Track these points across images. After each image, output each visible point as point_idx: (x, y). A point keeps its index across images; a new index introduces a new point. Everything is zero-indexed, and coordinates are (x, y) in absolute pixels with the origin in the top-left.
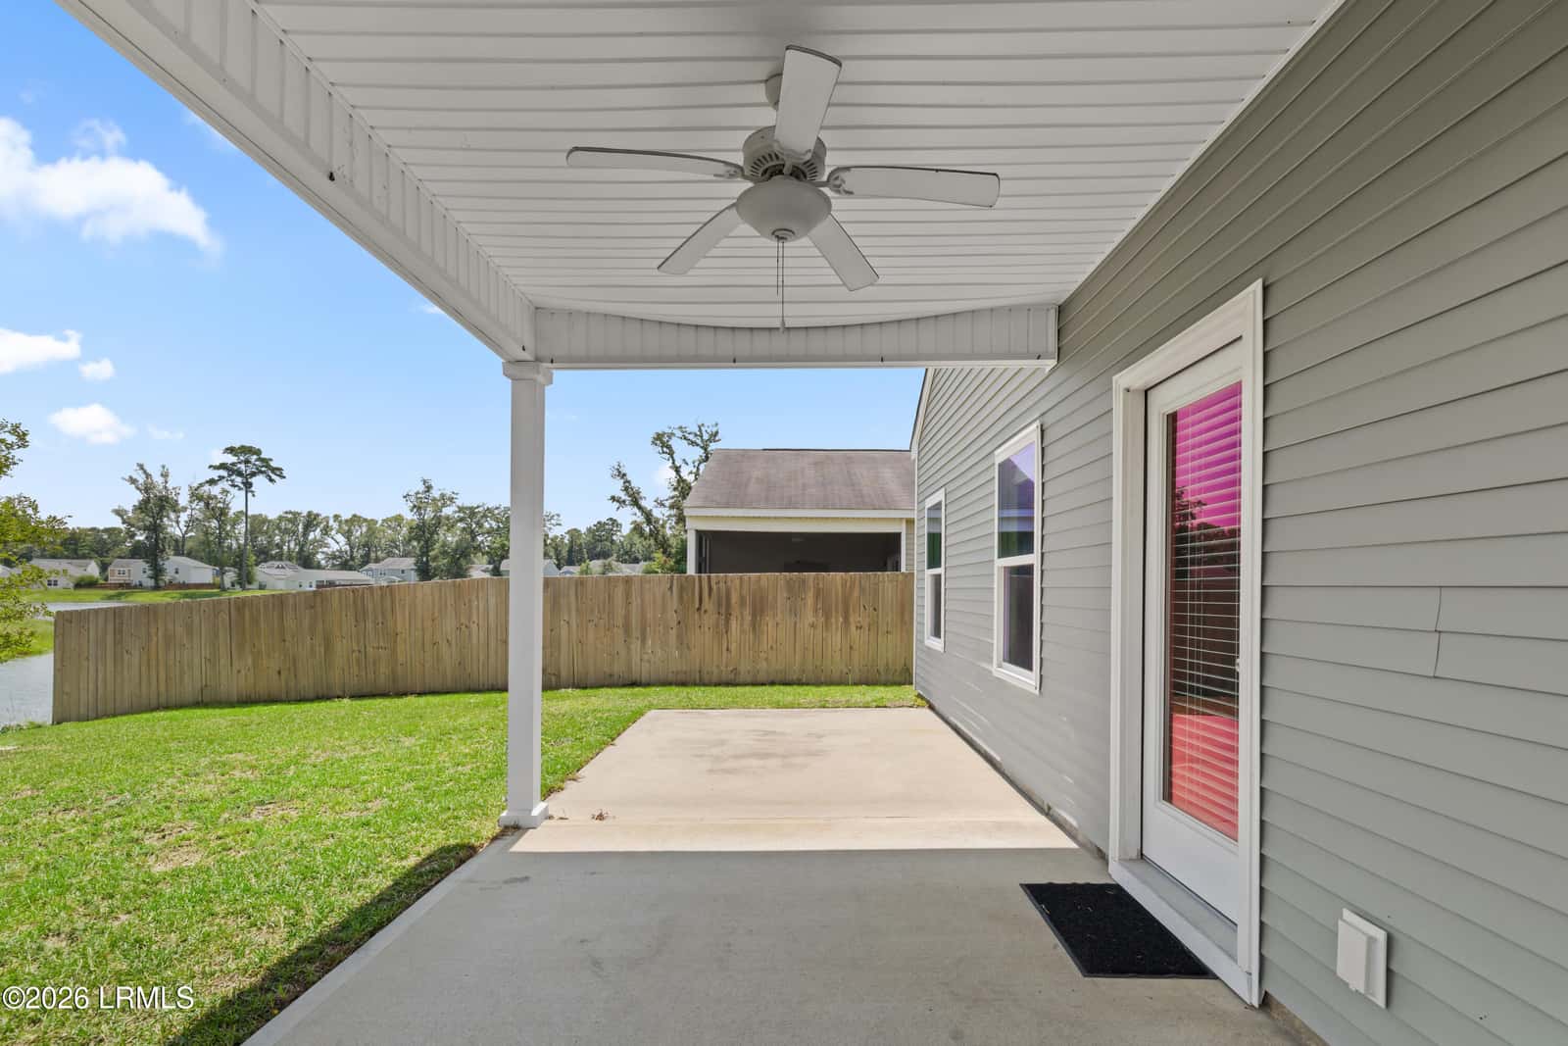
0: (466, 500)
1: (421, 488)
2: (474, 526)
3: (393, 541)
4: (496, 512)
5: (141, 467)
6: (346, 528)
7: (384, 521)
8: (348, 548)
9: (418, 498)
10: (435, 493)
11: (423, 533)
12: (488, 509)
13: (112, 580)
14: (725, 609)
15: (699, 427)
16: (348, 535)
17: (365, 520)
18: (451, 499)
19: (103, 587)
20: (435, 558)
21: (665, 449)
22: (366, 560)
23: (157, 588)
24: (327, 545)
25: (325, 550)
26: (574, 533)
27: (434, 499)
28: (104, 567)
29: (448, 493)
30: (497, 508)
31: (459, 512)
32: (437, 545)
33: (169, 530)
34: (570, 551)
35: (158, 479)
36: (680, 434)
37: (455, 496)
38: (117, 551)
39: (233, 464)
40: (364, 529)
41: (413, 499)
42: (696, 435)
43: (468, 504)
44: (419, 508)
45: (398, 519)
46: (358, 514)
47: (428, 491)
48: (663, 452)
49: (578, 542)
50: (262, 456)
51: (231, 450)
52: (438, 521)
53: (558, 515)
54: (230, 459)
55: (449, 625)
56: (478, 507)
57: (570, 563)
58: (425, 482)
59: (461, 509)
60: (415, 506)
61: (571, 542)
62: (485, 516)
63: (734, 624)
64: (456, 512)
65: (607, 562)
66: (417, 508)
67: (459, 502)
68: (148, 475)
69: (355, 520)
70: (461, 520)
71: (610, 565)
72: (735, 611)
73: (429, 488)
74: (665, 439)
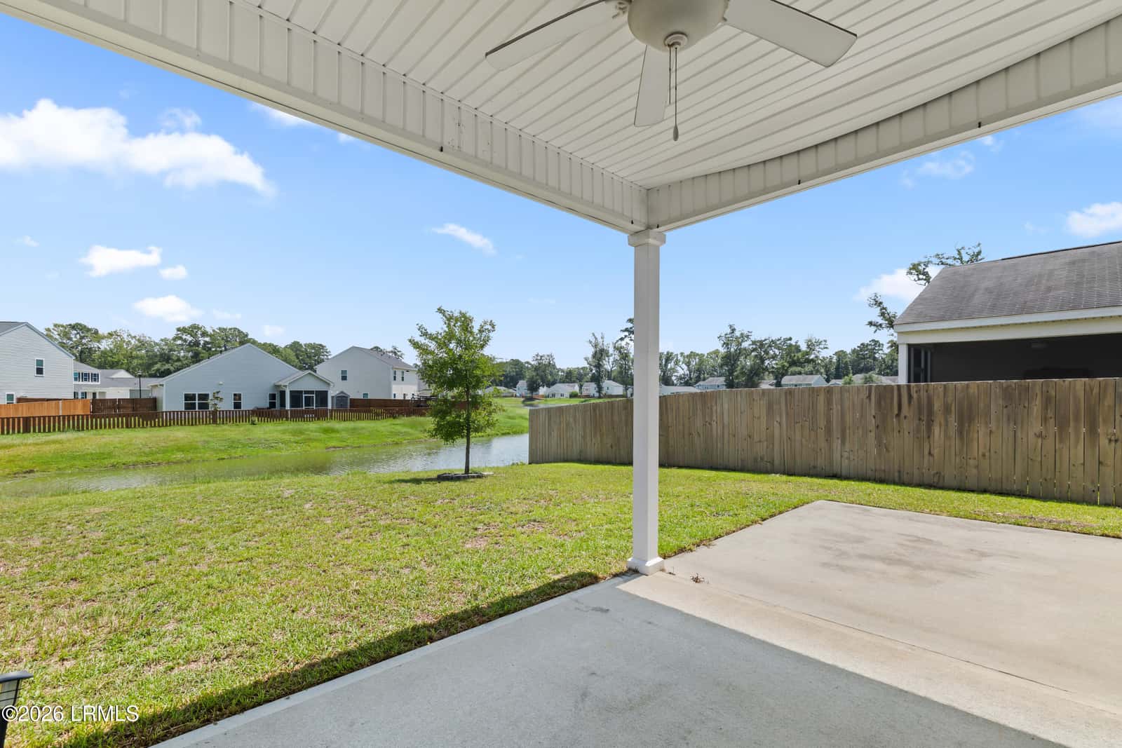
0: (756, 336)
1: (729, 331)
2: (763, 353)
3: (713, 367)
4: (778, 342)
5: (594, 335)
6: (687, 360)
7: (708, 354)
8: (688, 372)
9: (726, 338)
10: (737, 334)
11: (730, 360)
12: (772, 341)
13: (585, 393)
14: (926, 416)
15: (959, 252)
16: (688, 364)
17: (698, 355)
18: (748, 336)
19: (580, 397)
20: (737, 377)
21: (921, 276)
22: (698, 379)
23: (600, 397)
24: (677, 371)
25: (676, 374)
26: (841, 355)
27: (737, 338)
28: (581, 387)
29: (745, 332)
30: (779, 340)
31: (753, 344)
32: (739, 368)
33: (606, 366)
34: (837, 368)
35: (600, 340)
36: (937, 261)
37: (750, 334)
38: (585, 379)
39: (631, 328)
40: (697, 360)
41: (723, 338)
42: (955, 259)
43: (758, 339)
44: (728, 344)
45: (716, 352)
46: (694, 351)
47: (733, 332)
48: (919, 279)
49: (845, 360)
52: (740, 352)
53: (825, 341)
56: (765, 340)
57: (837, 376)
58: (731, 326)
59: (754, 343)
60: (724, 343)
61: (838, 361)
62: (770, 346)
63: (936, 430)
64: (750, 345)
65: (868, 375)
66: (726, 344)
67: (753, 338)
68: (596, 339)
69: (692, 355)
70: (754, 350)
71: (870, 377)
72: (939, 418)
73: (733, 330)
74: (921, 268)
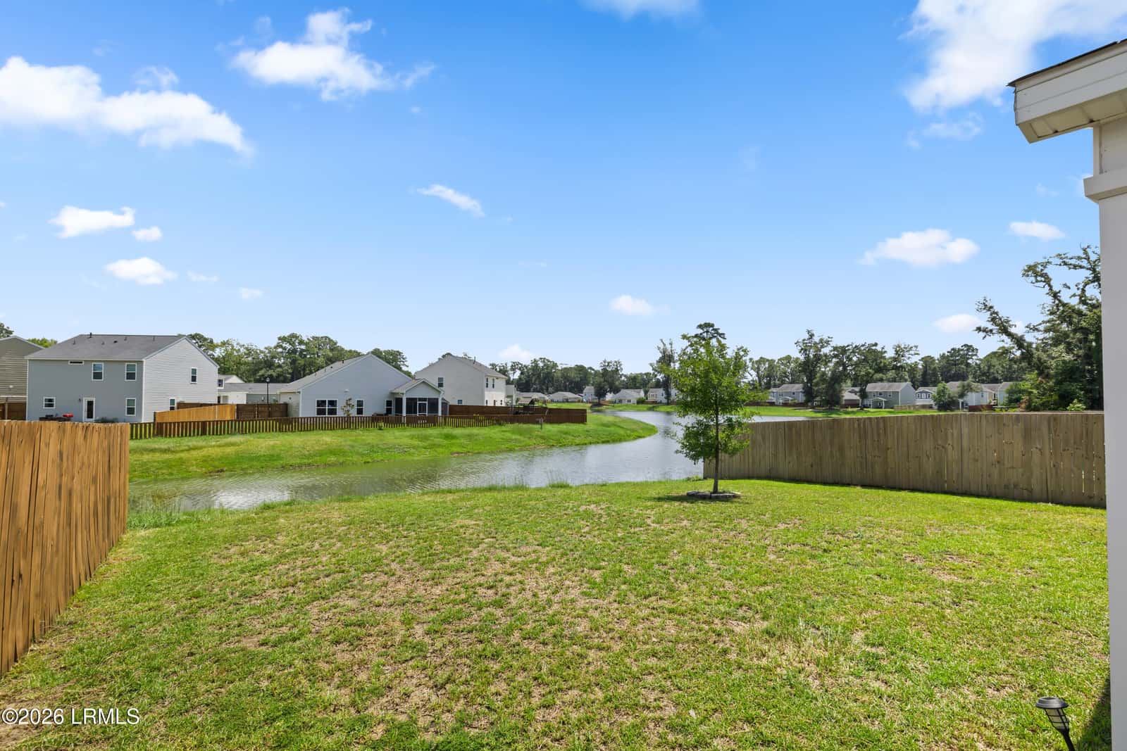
0: (839, 341)
1: (807, 336)
2: (845, 360)
3: (785, 373)
4: (862, 348)
5: (662, 340)
6: (756, 366)
7: (779, 360)
8: (757, 378)
9: (804, 344)
10: (816, 339)
11: (808, 367)
12: (856, 347)
13: (650, 399)
15: (1085, 250)
16: (758, 370)
17: (768, 360)
18: (828, 342)
19: (647, 403)
20: (817, 384)
21: (1039, 278)
22: (768, 386)
23: (667, 404)
24: (745, 378)
25: (745, 380)
26: (928, 361)
27: (815, 343)
28: (646, 392)
29: (825, 338)
30: (863, 346)
31: (834, 350)
32: (818, 375)
35: (668, 347)
36: (1059, 261)
37: (830, 340)
38: (649, 385)
39: (701, 334)
40: (767, 366)
41: (801, 344)
42: (1079, 258)
43: (840, 344)
44: (806, 350)
45: (788, 358)
46: (763, 356)
47: (811, 338)
48: (1037, 281)
49: (932, 367)
50: (715, 327)
51: (700, 326)
52: (818, 358)
53: (916, 347)
54: (700, 331)
55: (928, 445)
56: (848, 346)
57: (925, 384)
58: (809, 332)
59: (835, 349)
60: (802, 349)
62: (853, 352)
64: (831, 351)
65: (966, 383)
66: (804, 351)
67: (833, 344)
68: (664, 345)
69: (762, 360)
70: (835, 356)
71: (969, 385)
73: (812, 336)
74: (1039, 268)
